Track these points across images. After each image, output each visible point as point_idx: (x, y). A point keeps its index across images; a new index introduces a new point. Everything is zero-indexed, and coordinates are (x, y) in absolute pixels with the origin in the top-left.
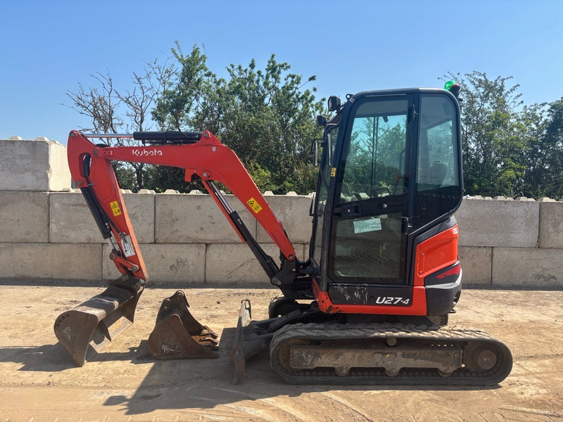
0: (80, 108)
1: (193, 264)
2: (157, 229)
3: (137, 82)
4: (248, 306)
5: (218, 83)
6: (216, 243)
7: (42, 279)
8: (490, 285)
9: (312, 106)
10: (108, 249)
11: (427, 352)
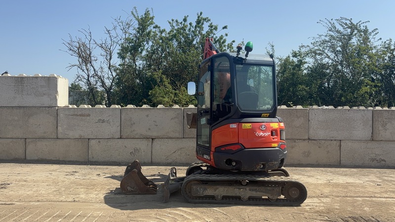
0: (71, 52)
1: (144, 151)
2: (122, 130)
5: (161, 32)
6: (158, 138)
8: (339, 165)
9: (225, 46)
10: (92, 142)
11: (263, 188)
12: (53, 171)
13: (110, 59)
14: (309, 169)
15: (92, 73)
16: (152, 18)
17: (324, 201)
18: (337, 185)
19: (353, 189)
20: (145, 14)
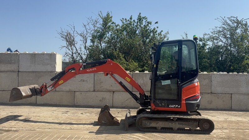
0: (62, 38)
1: (108, 99)
2: (95, 86)
3: (84, 27)
4: (129, 112)
5: (117, 26)
6: (117, 91)
7: (53, 104)
8: (231, 109)
9: (156, 34)
10: (77, 94)
11: (186, 123)
12: (54, 111)
13: (86, 42)
14: (212, 111)
15: (74, 51)
16: (111, 17)
17: (225, 132)
18: (231, 122)
19: (242, 124)
20: (107, 15)
